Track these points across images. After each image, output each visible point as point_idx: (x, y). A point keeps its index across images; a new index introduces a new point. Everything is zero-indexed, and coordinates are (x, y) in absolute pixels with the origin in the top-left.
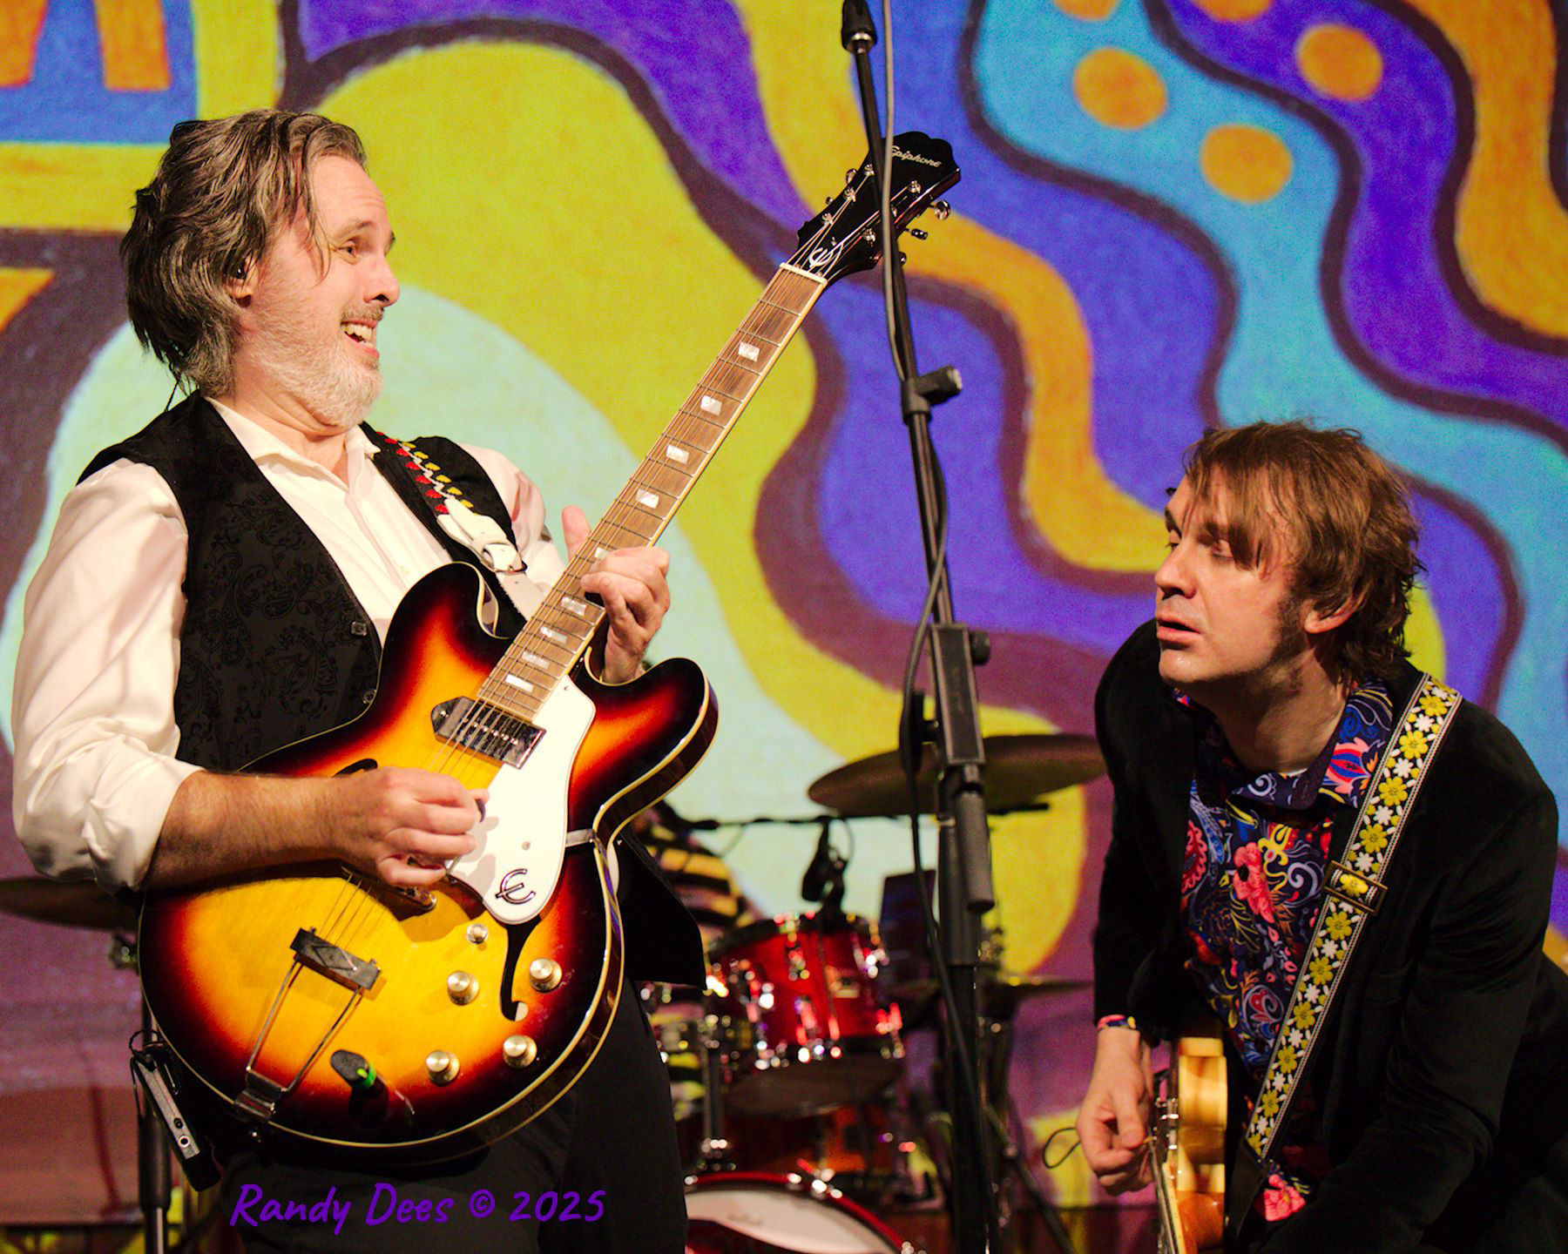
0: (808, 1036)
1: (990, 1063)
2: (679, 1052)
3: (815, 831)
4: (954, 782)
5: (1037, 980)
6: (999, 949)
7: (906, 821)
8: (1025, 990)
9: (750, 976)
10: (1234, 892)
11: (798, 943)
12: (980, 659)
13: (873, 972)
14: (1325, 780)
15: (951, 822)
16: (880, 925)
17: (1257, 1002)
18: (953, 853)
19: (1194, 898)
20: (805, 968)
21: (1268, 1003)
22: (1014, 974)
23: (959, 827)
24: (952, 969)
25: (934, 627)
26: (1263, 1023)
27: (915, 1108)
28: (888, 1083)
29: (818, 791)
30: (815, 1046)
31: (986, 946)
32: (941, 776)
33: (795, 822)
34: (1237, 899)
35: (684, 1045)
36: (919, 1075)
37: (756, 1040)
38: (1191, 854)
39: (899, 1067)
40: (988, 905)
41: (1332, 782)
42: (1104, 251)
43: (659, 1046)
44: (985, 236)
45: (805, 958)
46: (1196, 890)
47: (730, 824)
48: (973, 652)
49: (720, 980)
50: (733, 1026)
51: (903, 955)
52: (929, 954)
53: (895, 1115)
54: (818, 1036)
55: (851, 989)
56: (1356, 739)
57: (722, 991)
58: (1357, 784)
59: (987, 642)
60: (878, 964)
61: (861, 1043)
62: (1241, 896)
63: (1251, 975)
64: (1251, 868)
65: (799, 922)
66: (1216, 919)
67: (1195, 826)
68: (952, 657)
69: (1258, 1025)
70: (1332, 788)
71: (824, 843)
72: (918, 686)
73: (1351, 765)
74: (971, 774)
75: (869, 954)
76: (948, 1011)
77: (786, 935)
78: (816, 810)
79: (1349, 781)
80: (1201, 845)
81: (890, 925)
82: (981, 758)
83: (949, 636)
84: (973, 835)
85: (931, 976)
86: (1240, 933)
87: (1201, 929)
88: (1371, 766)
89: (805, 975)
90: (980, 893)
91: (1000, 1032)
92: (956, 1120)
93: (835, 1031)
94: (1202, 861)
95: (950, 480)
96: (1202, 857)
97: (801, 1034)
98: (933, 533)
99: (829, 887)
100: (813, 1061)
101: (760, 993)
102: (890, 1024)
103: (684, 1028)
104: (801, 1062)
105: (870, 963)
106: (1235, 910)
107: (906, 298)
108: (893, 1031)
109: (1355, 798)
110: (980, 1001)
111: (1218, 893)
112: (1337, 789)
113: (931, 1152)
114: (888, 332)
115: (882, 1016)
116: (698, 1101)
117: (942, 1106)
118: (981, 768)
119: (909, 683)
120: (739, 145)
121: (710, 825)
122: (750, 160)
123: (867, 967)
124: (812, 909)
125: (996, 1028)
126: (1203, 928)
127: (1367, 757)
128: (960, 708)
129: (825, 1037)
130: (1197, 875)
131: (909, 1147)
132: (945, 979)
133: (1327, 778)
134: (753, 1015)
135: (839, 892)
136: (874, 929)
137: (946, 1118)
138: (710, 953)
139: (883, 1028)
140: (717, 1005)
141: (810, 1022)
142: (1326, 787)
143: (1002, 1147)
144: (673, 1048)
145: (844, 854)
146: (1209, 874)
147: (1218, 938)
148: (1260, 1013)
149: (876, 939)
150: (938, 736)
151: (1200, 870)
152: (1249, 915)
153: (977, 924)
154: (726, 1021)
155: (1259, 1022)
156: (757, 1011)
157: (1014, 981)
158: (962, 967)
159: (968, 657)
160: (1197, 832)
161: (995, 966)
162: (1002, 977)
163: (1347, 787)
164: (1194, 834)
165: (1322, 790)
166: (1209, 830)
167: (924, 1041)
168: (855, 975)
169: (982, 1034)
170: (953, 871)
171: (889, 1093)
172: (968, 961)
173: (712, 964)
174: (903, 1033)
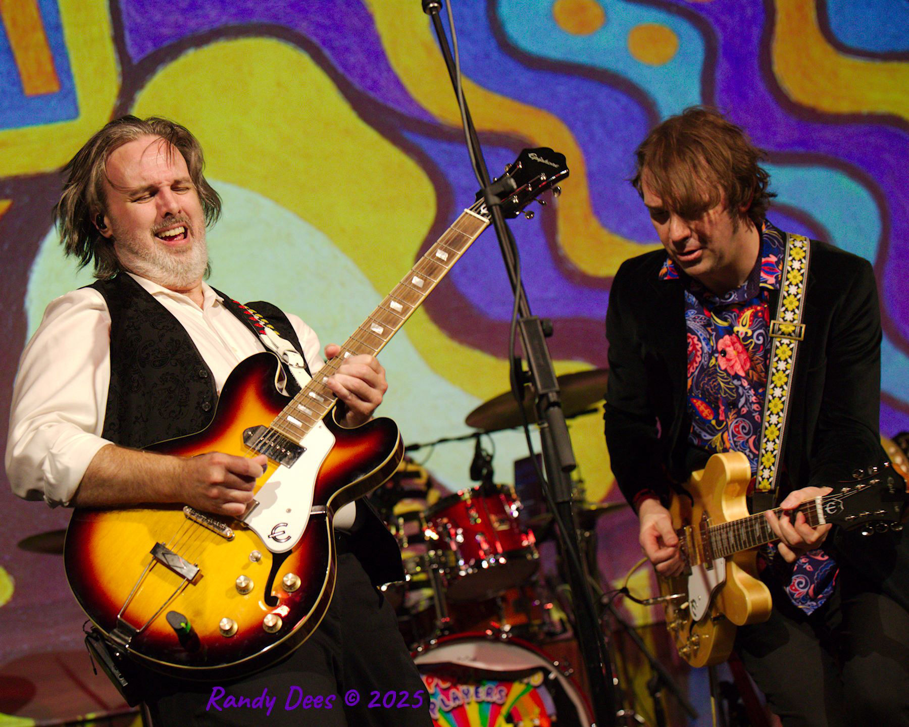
0: (485, 554)
1: (587, 554)
2: (417, 573)
3: (472, 443)
4: (544, 404)
5: (606, 505)
6: (583, 491)
7: (522, 429)
8: (600, 511)
9: (449, 526)
10: (719, 366)
11: (472, 504)
12: (548, 334)
13: (516, 514)
14: (761, 278)
15: (546, 425)
16: (516, 488)
17: (737, 429)
18: (549, 441)
19: (695, 378)
20: (479, 517)
21: (744, 428)
22: (592, 504)
23: (551, 427)
24: (558, 505)
25: (521, 320)
26: (742, 441)
27: (550, 584)
28: (533, 573)
29: (471, 420)
30: (490, 559)
31: (575, 491)
32: (537, 401)
33: (460, 439)
34: (721, 370)
35: (418, 569)
36: (550, 567)
37: (457, 561)
38: (692, 351)
39: (537, 564)
40: (573, 467)
41: (765, 279)
42: (582, 104)
43: (406, 572)
44: (516, 105)
45: (477, 512)
46: (696, 373)
47: (426, 445)
48: (544, 330)
49: (433, 531)
50: (443, 554)
51: (531, 502)
52: (545, 499)
53: (539, 590)
54: (491, 553)
55: (505, 525)
56: (771, 255)
57: (435, 537)
58: (777, 277)
59: (551, 324)
60: (517, 509)
61: (515, 553)
62: (723, 368)
63: (732, 414)
64: (728, 349)
65: (471, 493)
66: (709, 387)
67: (692, 334)
68: (533, 335)
69: (739, 443)
70: (765, 282)
71: (478, 447)
72: (517, 354)
73: (771, 269)
74: (553, 397)
75: (512, 504)
76: (560, 528)
77: (465, 501)
78: (470, 431)
79: (772, 276)
80: (698, 344)
81: (521, 487)
82: (557, 388)
83: (530, 324)
84: (558, 431)
85: (548, 511)
86: (725, 390)
87: (700, 396)
88: (780, 267)
89: (479, 521)
90: (567, 462)
91: (590, 536)
92: (573, 587)
93: (499, 548)
94: (699, 354)
95: (518, 242)
96: (699, 351)
97: (482, 553)
98: (512, 269)
99: (485, 471)
100: (490, 567)
101: (456, 534)
102: (529, 540)
103: (418, 560)
104: (484, 569)
105: (514, 510)
106: (720, 377)
107: (479, 144)
108: (532, 544)
109: (778, 285)
110: (577, 520)
111: (709, 371)
112: (768, 282)
113: (562, 607)
114: (472, 163)
115: (524, 537)
116: (431, 598)
117: (564, 581)
118: (558, 393)
119: (512, 354)
120: (375, 75)
121: (415, 447)
122: (383, 82)
123: (512, 511)
124: (477, 485)
125: (587, 534)
126: (702, 396)
127: (777, 263)
128: (542, 362)
129: (495, 553)
130: (696, 363)
131: (550, 606)
132: (555, 510)
133: (762, 277)
134: (454, 547)
135: (491, 473)
136: (513, 491)
137: (567, 587)
138: (425, 517)
139: (525, 543)
140: (433, 544)
141: (485, 546)
142: (763, 282)
143: (600, 598)
144: (413, 571)
145: (490, 451)
146: (703, 361)
147: (711, 397)
148: (739, 435)
149: (514, 496)
150: (531, 379)
151: (698, 360)
152: (729, 378)
153: (569, 479)
154: (440, 552)
155: (739, 442)
156: (456, 544)
157: (593, 507)
158: (563, 503)
159: (542, 334)
160: (694, 338)
161: (582, 501)
162: (586, 507)
163: (772, 280)
164: (692, 340)
165: (761, 285)
166: (701, 335)
167: (549, 547)
168: (506, 518)
169: (579, 538)
170: (551, 451)
171: (534, 578)
172: (566, 499)
173: (427, 522)
174: (537, 544)
